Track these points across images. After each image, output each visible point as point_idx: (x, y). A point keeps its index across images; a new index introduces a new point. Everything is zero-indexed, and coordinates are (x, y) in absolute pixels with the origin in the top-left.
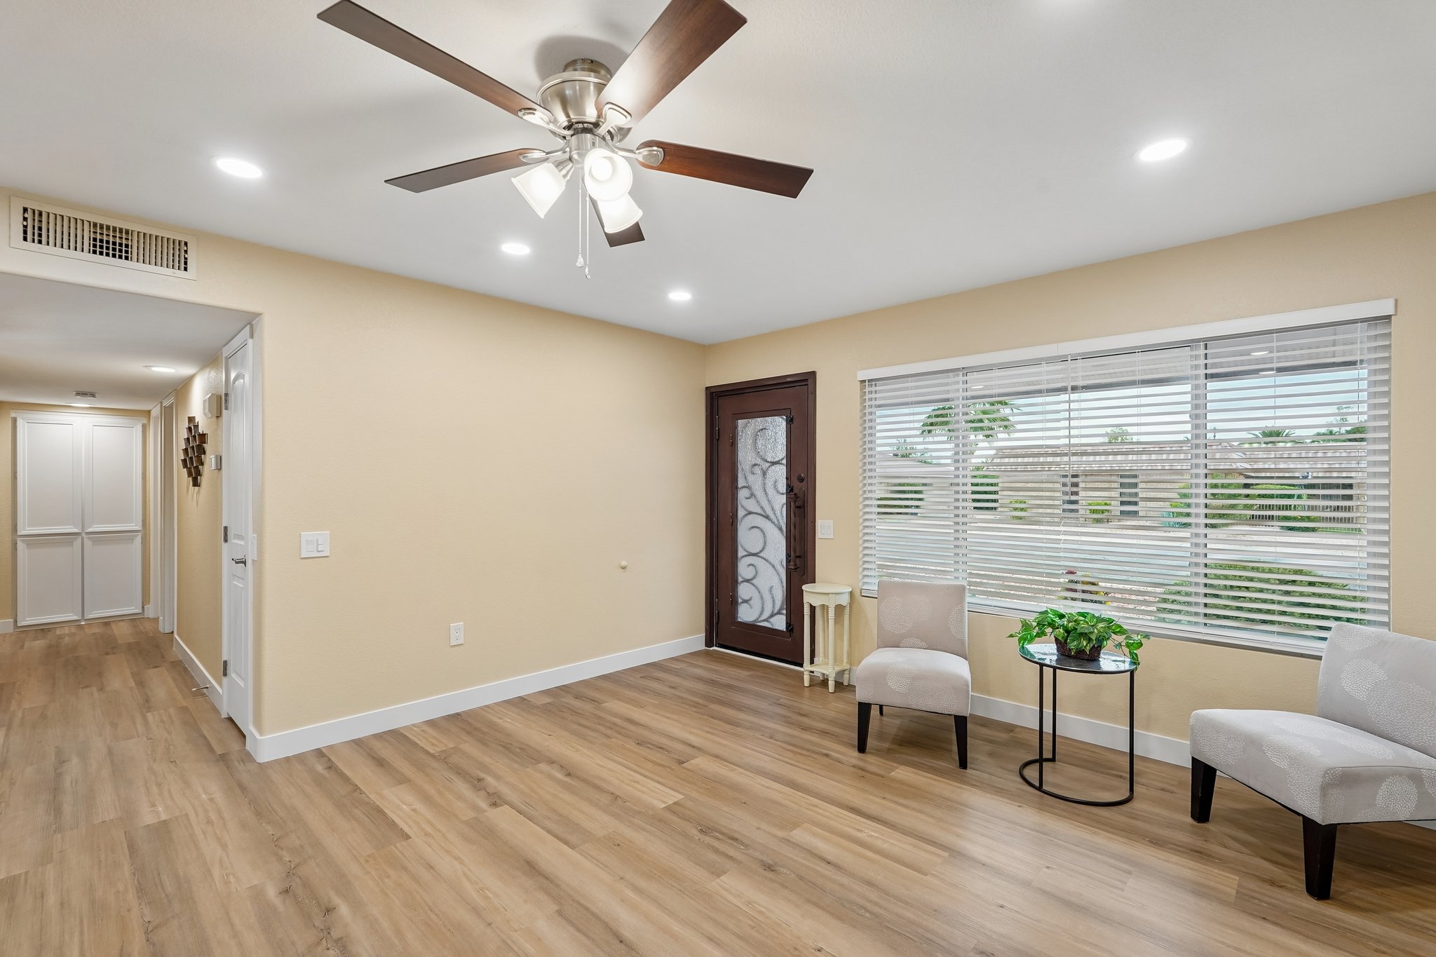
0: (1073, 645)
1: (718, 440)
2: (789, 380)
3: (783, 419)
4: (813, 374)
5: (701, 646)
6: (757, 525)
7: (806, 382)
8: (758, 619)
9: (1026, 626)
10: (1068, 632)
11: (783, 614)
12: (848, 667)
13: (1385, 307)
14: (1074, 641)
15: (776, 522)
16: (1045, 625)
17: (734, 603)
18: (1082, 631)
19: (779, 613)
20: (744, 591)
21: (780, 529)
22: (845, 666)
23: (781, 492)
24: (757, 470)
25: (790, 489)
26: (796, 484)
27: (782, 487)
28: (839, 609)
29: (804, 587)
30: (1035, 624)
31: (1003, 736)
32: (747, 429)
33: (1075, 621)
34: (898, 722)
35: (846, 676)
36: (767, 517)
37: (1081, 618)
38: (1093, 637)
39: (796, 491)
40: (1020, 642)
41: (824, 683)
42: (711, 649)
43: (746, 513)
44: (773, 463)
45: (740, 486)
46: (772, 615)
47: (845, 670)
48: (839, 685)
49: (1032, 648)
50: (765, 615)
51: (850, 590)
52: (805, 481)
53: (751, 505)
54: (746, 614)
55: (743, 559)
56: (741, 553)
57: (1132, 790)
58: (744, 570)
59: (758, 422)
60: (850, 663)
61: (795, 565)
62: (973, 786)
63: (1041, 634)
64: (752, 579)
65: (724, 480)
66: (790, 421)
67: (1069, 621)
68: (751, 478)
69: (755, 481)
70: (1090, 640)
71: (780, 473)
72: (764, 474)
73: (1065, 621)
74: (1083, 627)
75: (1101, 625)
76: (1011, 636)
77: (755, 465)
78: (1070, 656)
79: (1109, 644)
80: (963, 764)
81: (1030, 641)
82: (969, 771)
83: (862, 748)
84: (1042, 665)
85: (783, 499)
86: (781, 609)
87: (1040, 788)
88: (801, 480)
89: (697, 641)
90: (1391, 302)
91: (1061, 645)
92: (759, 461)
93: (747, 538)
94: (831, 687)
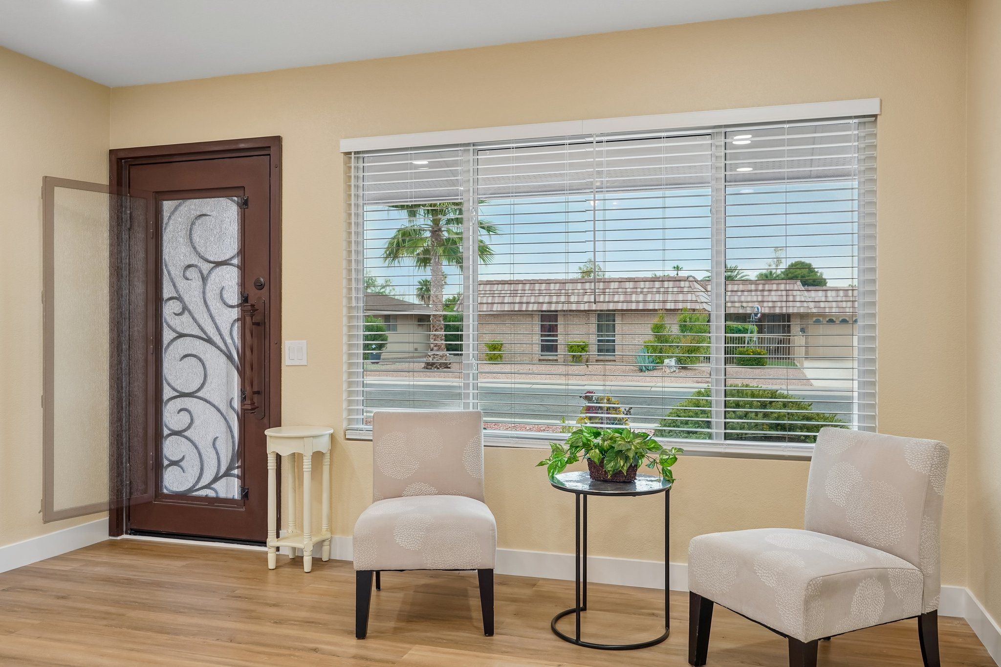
0: (610, 466)
1: (129, 229)
2: (242, 146)
3: (233, 201)
4: (278, 140)
5: (104, 536)
6: (194, 353)
7: (266, 152)
8: (194, 486)
9: (556, 450)
10: (603, 452)
11: (233, 475)
12: (329, 536)
13: (872, 105)
14: (610, 461)
15: (223, 348)
16: (578, 447)
17: (158, 468)
18: (620, 448)
19: (227, 474)
20: (171, 448)
21: (230, 357)
22: (325, 534)
23: (231, 303)
24: (192, 273)
25: (245, 299)
26: (253, 293)
27: (233, 296)
28: (318, 456)
29: (267, 432)
30: (566, 447)
31: (527, 592)
32: (178, 215)
33: (611, 439)
34: (400, 595)
35: (326, 548)
36: (209, 341)
37: (617, 435)
38: (631, 455)
39: (252, 301)
40: (549, 472)
41: (297, 561)
42: (119, 538)
43: (175, 335)
44: (218, 264)
45: (166, 295)
46: (216, 479)
47: (324, 541)
48: (317, 563)
49: (560, 477)
50: (207, 479)
51: (331, 431)
52: (266, 288)
53: (184, 324)
54: (176, 482)
55: (171, 402)
56: (167, 393)
57: (667, 625)
58: (172, 417)
59: (193, 206)
60: (331, 530)
61: (253, 404)
62: (504, 653)
63: (572, 459)
64: (185, 430)
66: (244, 205)
67: (604, 440)
68: (181, 284)
69: (191, 290)
70: (627, 458)
71: (228, 278)
72: (204, 279)
73: (598, 441)
74: (620, 444)
75: (638, 441)
76: (541, 464)
77: (189, 266)
78: (606, 481)
79: (644, 462)
80: (489, 630)
81: (561, 469)
82: (495, 637)
83: (361, 633)
84: (578, 493)
85: (235, 313)
86: (230, 468)
87: (577, 642)
88: (260, 287)
89: (95, 528)
90: (877, 100)
91: (596, 470)
92: (195, 260)
93: (177, 372)
94: (307, 565)
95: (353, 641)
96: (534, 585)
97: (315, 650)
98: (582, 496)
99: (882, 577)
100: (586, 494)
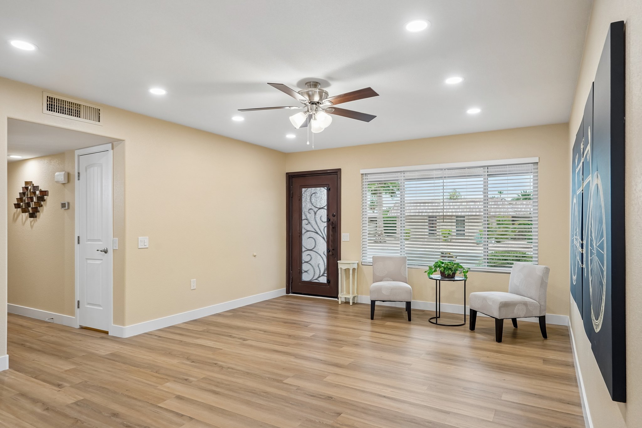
0: (446, 273)
1: (292, 198)
2: (329, 171)
3: (325, 189)
4: (340, 170)
5: (285, 294)
6: (313, 237)
7: (336, 174)
8: (312, 279)
9: (430, 268)
10: (445, 268)
11: (325, 276)
12: (357, 295)
13: (536, 160)
14: (447, 271)
15: (322, 236)
16: (437, 267)
17: (300, 272)
18: (450, 267)
19: (323, 275)
20: (305, 267)
21: (324, 238)
22: (356, 294)
23: (324, 221)
24: (311, 211)
25: (329, 220)
26: (331, 217)
27: (325, 219)
28: (354, 269)
29: (338, 262)
30: (433, 267)
31: (421, 313)
32: (307, 193)
33: (447, 265)
34: (382, 312)
35: (356, 299)
36: (317, 233)
37: (449, 263)
38: (453, 269)
39: (331, 220)
40: (428, 274)
41: (347, 303)
42: (289, 295)
43: (306, 231)
44: (320, 209)
45: (303, 219)
46: (319, 277)
47: (355, 296)
48: (354, 303)
49: (432, 276)
50: (316, 277)
51: (358, 262)
52: (336, 216)
53: (309, 227)
54: (306, 277)
55: (305, 252)
56: (303, 249)
57: (465, 321)
58: (305, 257)
59: (313, 190)
60: (357, 293)
61: (332, 253)
62: (414, 325)
63: (435, 271)
64: (309, 261)
65: (296, 216)
66: (328, 190)
67: (445, 265)
68: (308, 215)
69: (311, 216)
70: (452, 271)
71: (323, 214)
72: (315, 213)
73: (443, 265)
74: (450, 266)
75: (455, 265)
76: (426, 272)
77: (311, 209)
78: (445, 277)
79: (458, 272)
80: (410, 320)
81: (432, 274)
82: (411, 322)
83: (372, 318)
84: (437, 280)
85: (326, 224)
86: (324, 273)
87: (436, 324)
88: (334, 216)
89: (282, 291)
90: (538, 158)
91: (442, 274)
92: (313, 207)
93: (306, 243)
94: (351, 304)
95: (370, 320)
96: (424, 312)
97: (360, 321)
98: (438, 281)
99: (525, 304)
100: (440, 280)
